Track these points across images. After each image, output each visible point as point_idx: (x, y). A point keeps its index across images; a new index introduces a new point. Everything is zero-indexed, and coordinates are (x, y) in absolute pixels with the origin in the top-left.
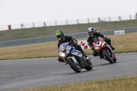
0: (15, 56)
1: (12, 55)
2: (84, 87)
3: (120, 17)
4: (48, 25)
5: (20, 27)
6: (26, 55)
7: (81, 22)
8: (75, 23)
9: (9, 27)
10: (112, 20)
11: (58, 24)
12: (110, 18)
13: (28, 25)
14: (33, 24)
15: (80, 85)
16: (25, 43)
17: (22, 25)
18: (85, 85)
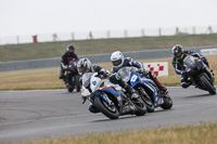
0: (42, 84)
1: (38, 83)
2: (153, 136)
3: (210, 28)
5: (51, 39)
7: (148, 34)
8: (139, 35)
9: (35, 38)
10: (198, 32)
12: (194, 29)
15: (147, 132)
17: (55, 36)
18: (155, 133)
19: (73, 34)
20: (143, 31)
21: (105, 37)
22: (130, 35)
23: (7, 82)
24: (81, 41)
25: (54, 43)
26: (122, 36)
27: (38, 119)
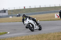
2: (57, 34)
4: (41, 7)
5: (29, 8)
9: (24, 7)
11: (46, 6)
15: (56, 33)
18: (58, 33)
19: (35, 6)
20: (55, 5)
21: (44, 7)
22: (51, 6)
23: (17, 20)
24: (37, 8)
25: (30, 9)
26: (49, 6)
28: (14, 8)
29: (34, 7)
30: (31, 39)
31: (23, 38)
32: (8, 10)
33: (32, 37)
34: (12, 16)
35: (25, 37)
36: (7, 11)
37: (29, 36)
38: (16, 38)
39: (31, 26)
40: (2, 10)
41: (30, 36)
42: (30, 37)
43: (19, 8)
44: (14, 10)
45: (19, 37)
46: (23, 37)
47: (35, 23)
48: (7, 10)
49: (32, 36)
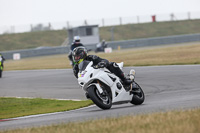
0: (160, 60)
1: (156, 60)
5: (168, 19)
6: (176, 60)
9: (154, 17)
13: (181, 16)
14: (189, 14)
16: (176, 41)
17: (172, 15)
27: (156, 92)
28: (121, 19)
29: (185, 17)
30: (174, 123)
31: (148, 120)
32: (101, 25)
33: (178, 117)
34: (114, 47)
35: (156, 118)
36: (95, 30)
37: (166, 115)
38: (124, 122)
39: (101, 91)
40: (81, 28)
41: (169, 113)
42: (169, 118)
43: (135, 21)
44: (121, 26)
45: (135, 117)
46: (147, 116)
47: (114, 80)
48: (96, 26)
49: (179, 113)
